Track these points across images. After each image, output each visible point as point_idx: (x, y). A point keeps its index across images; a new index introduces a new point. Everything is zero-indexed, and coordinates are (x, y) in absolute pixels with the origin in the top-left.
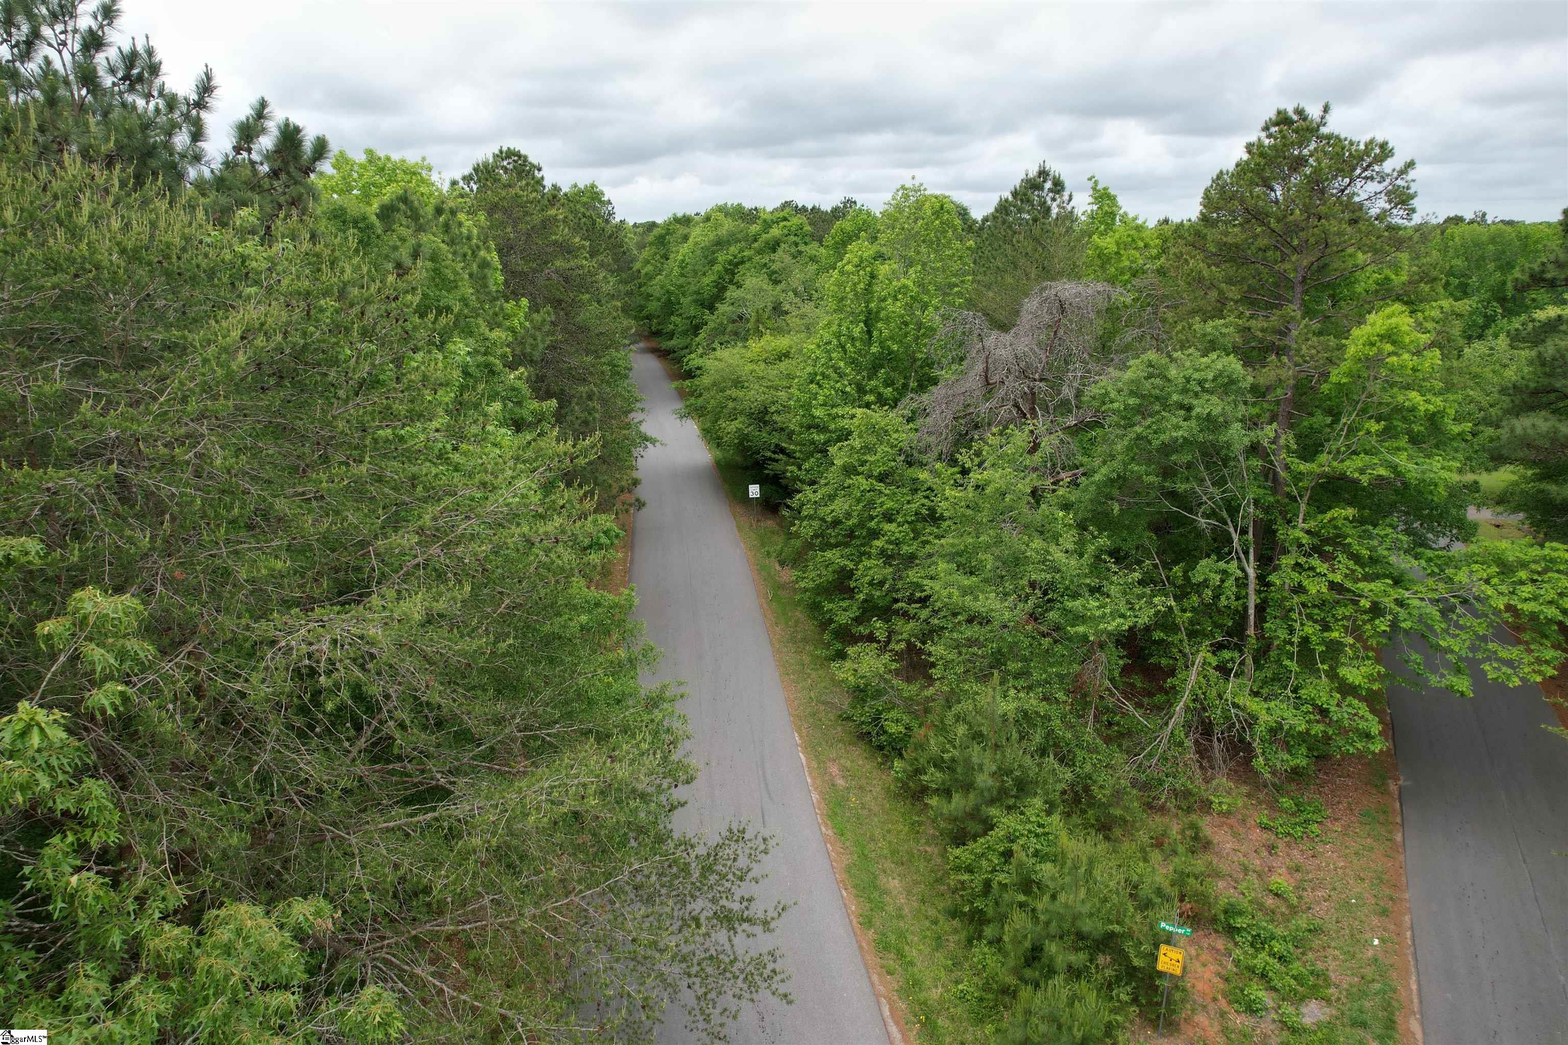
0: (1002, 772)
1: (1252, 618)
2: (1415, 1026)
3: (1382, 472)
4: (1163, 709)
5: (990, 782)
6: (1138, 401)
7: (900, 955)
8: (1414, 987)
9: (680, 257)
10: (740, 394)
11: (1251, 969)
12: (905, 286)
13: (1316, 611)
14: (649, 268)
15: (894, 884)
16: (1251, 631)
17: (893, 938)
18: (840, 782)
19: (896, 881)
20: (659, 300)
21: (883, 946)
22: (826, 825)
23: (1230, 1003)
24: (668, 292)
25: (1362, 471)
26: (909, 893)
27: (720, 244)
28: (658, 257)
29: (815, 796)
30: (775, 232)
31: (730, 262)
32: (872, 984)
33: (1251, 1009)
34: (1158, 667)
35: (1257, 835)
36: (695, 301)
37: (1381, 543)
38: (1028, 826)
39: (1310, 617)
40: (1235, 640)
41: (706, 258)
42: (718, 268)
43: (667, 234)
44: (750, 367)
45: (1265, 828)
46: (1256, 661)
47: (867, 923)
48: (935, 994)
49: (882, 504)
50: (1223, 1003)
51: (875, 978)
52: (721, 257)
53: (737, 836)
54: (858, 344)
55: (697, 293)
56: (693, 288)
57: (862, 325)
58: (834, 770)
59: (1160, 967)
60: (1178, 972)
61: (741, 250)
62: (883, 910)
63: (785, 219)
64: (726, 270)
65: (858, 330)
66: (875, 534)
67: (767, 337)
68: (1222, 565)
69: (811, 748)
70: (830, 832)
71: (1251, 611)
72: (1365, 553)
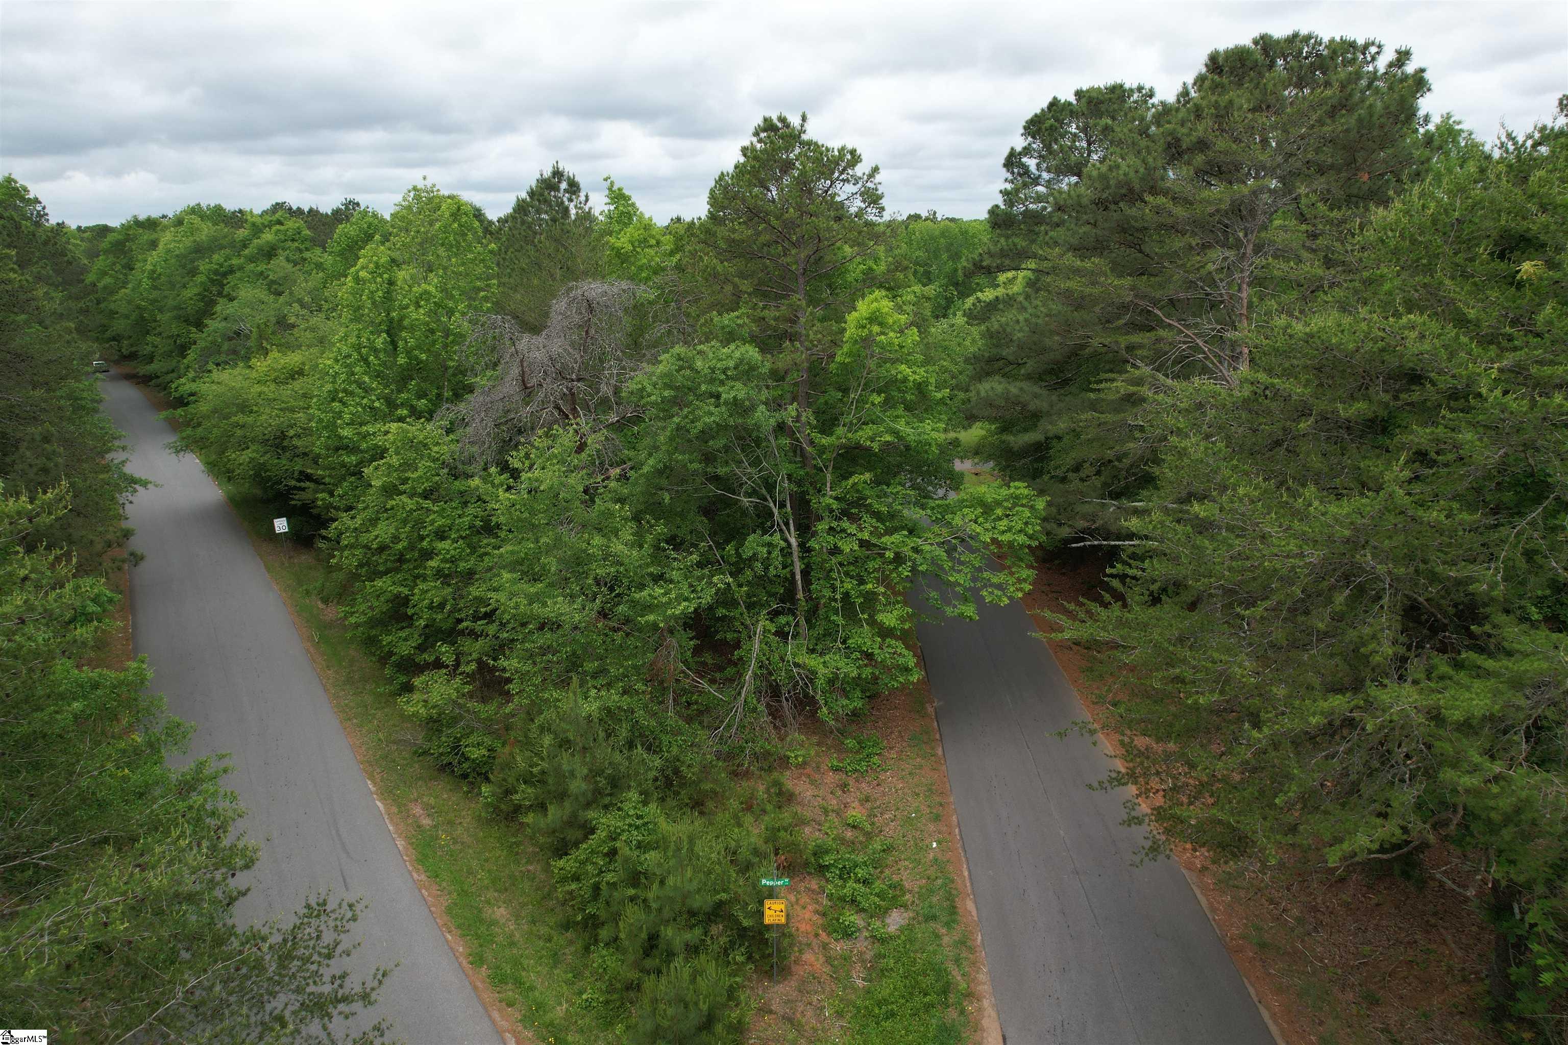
0: (594, 773)
1: (799, 582)
4: (735, 680)
5: (584, 786)
6: (672, 393)
7: (518, 983)
8: (966, 874)
9: (149, 267)
10: (250, 420)
11: (842, 899)
12: (426, 292)
14: (107, 280)
15: (501, 912)
16: (800, 595)
17: (508, 969)
18: (426, 822)
19: (502, 910)
20: (127, 317)
21: (499, 979)
23: (829, 934)
24: (138, 307)
26: (518, 917)
27: (200, 250)
28: (118, 267)
29: (400, 843)
30: (268, 237)
31: (216, 272)
32: (493, 1022)
33: (847, 933)
34: (724, 642)
35: (831, 778)
36: (178, 318)
37: (894, 500)
38: (628, 821)
40: (788, 605)
41: (184, 267)
42: (200, 279)
43: (127, 240)
44: (257, 388)
45: (837, 770)
47: (478, 960)
48: (560, 1011)
51: (496, 1015)
52: (204, 266)
53: (316, 910)
54: (382, 355)
55: (178, 308)
56: (171, 303)
57: (384, 335)
58: (417, 810)
59: (767, 921)
60: (783, 920)
61: (227, 258)
62: (492, 942)
63: (280, 223)
64: (212, 281)
65: (380, 341)
66: (428, 554)
67: (274, 354)
68: (767, 538)
69: (388, 793)
71: (798, 577)
72: (884, 509)
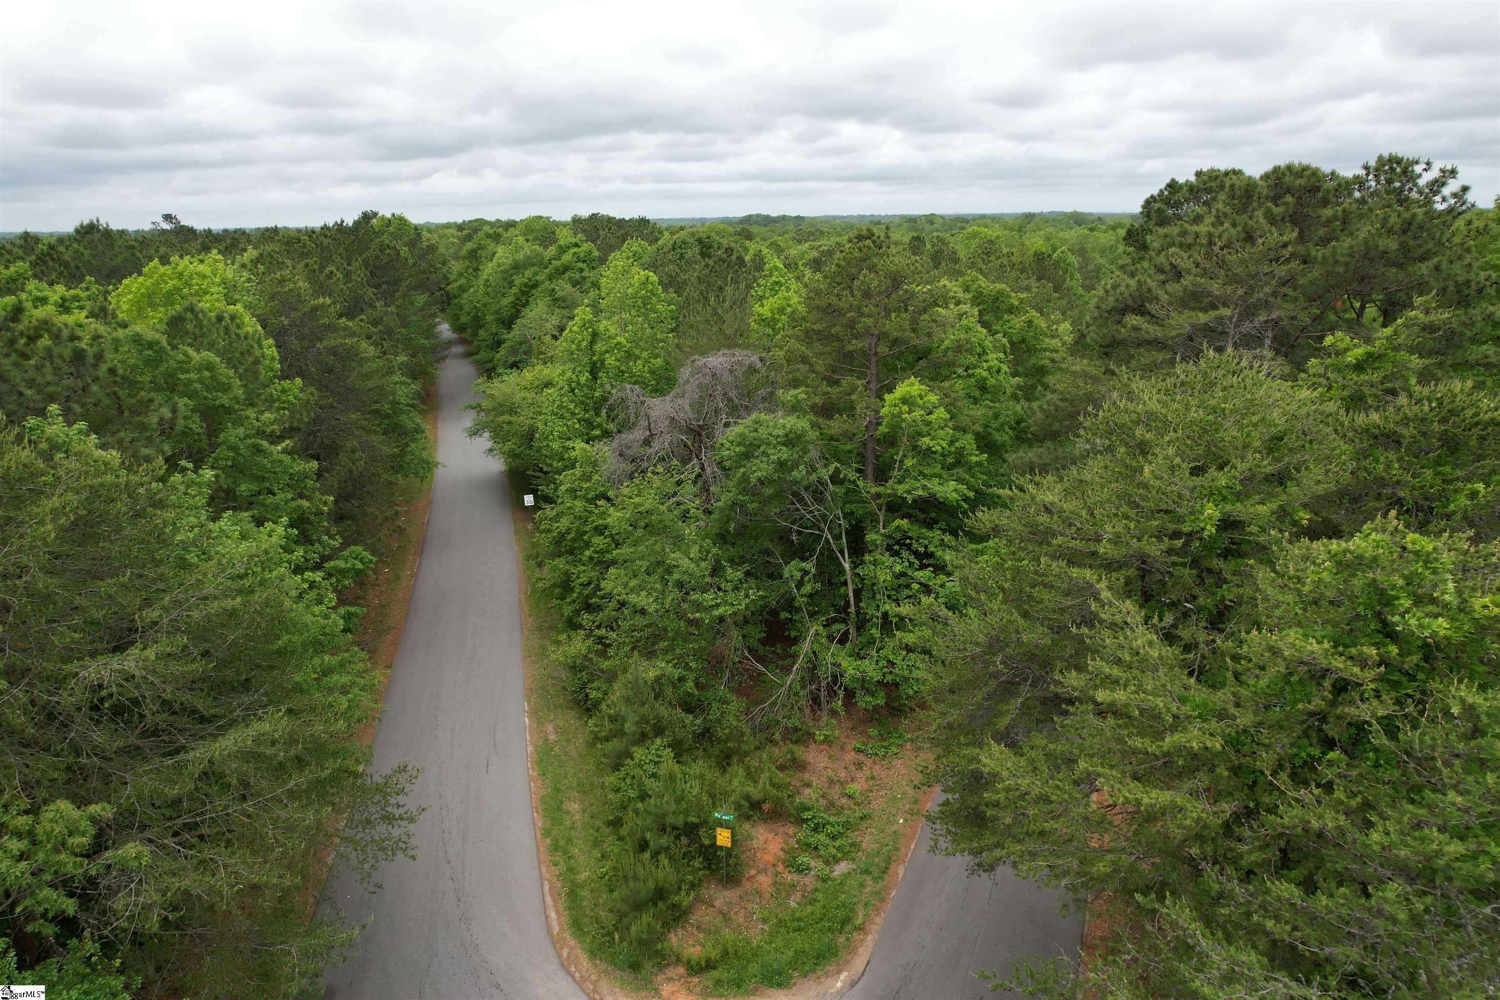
1: (852, 599)
2: (901, 871)
3: (920, 492)
5: (634, 728)
7: (566, 852)
8: (912, 847)
9: (485, 277)
10: (514, 419)
11: (808, 845)
13: (894, 593)
14: (463, 281)
15: (575, 807)
16: (852, 609)
17: (562, 843)
18: (552, 737)
19: (576, 806)
20: (469, 314)
21: (555, 848)
22: (533, 768)
23: (786, 867)
24: (475, 307)
25: (908, 492)
26: (584, 811)
27: (517, 267)
28: (471, 270)
29: (530, 748)
30: (567, 258)
31: (526, 285)
32: (541, 873)
33: (801, 870)
35: (851, 756)
36: (498, 319)
38: (650, 757)
39: (889, 597)
40: (843, 615)
41: (505, 280)
42: (514, 290)
43: (479, 249)
44: (524, 394)
45: (859, 751)
46: (858, 629)
47: (547, 833)
48: (583, 876)
49: (593, 521)
50: (780, 868)
51: (544, 869)
52: (518, 280)
54: (585, 389)
55: (497, 312)
56: (494, 308)
57: (587, 374)
58: (550, 728)
59: (719, 843)
60: (729, 845)
61: (535, 274)
62: (561, 824)
63: (576, 245)
64: (522, 292)
65: (585, 377)
69: (534, 713)
70: (535, 774)
71: (851, 595)
